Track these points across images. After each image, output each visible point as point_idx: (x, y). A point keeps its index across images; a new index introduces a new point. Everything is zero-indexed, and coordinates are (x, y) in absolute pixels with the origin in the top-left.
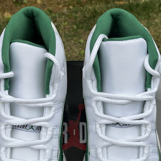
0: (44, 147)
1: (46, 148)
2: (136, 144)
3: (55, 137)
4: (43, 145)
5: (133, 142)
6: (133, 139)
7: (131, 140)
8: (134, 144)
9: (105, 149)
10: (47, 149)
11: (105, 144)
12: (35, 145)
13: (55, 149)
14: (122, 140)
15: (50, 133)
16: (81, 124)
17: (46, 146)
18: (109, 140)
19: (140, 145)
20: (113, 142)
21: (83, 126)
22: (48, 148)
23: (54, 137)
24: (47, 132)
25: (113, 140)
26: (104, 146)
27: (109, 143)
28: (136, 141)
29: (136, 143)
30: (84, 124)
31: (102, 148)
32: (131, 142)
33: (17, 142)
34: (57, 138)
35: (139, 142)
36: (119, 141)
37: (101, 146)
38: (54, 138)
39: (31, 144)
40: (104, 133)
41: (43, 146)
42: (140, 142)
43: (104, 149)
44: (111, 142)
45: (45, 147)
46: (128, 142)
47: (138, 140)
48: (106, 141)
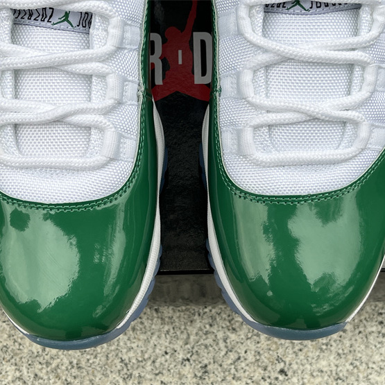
0: (102, 68)
1: (107, 70)
2: (343, 57)
3: (128, 47)
4: (98, 64)
5: (336, 52)
6: (338, 43)
7: (330, 47)
8: (339, 57)
9: (261, 73)
10: (108, 74)
11: (263, 58)
12: (76, 62)
13: (131, 78)
14: (308, 45)
15: (114, 31)
16: (198, 37)
17: (106, 66)
18: (274, 47)
19: (355, 58)
20: (283, 52)
21: (203, 43)
22: (113, 72)
23: (126, 48)
24: (106, 31)
25: (283, 46)
26: (258, 64)
27: (272, 55)
28: (345, 47)
29: (344, 53)
30: (205, 36)
31: (255, 72)
32: (332, 52)
33: (29, 55)
34: (135, 54)
35: (352, 52)
36: (298, 49)
37: (252, 65)
38: (126, 51)
39: (67, 61)
40: (259, 30)
41: (98, 66)
42: (356, 51)
43: (259, 73)
44: (277, 53)
45: (104, 69)
46: (324, 51)
47: (350, 47)
48: (266, 51)
